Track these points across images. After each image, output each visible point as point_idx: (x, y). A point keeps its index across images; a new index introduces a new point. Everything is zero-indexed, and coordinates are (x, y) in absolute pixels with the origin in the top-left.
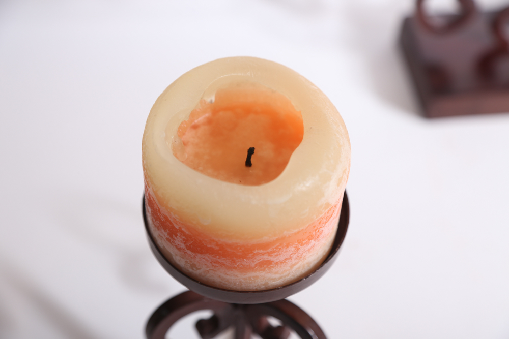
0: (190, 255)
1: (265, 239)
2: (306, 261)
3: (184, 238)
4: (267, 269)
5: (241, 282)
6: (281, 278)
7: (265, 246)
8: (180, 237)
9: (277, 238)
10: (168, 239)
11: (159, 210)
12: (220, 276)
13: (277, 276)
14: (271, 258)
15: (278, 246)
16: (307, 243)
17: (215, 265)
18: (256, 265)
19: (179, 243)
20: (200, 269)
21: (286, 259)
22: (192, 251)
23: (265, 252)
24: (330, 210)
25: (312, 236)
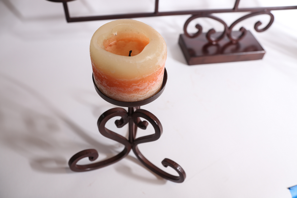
0: (109, 88)
1: (137, 78)
2: (152, 91)
3: (106, 81)
4: (138, 93)
5: (128, 98)
6: (143, 97)
7: (136, 82)
8: (105, 81)
9: (140, 78)
10: (101, 83)
11: (96, 71)
12: (120, 96)
13: (142, 96)
14: (139, 88)
15: (141, 82)
16: (152, 82)
17: (118, 91)
18: (133, 91)
19: (105, 84)
20: (113, 94)
21: (144, 88)
22: (110, 86)
23: (136, 84)
24: (160, 69)
25: (154, 79)
